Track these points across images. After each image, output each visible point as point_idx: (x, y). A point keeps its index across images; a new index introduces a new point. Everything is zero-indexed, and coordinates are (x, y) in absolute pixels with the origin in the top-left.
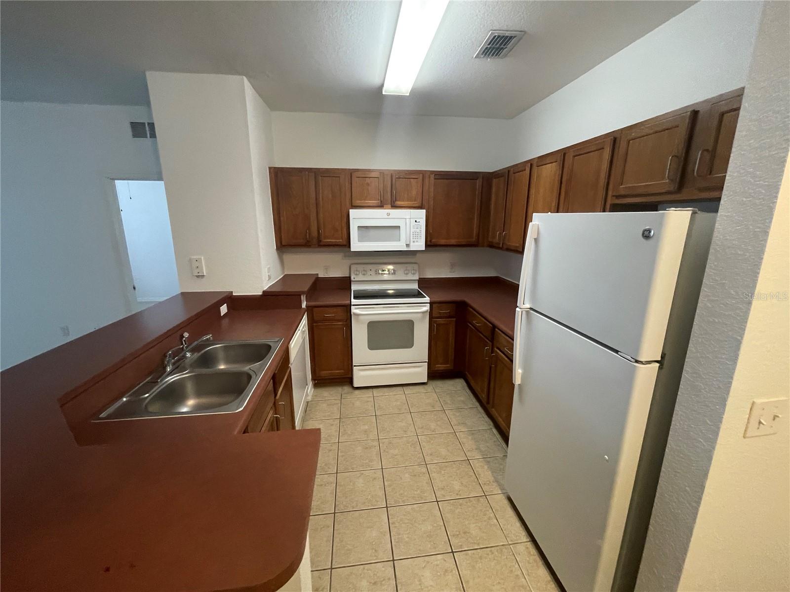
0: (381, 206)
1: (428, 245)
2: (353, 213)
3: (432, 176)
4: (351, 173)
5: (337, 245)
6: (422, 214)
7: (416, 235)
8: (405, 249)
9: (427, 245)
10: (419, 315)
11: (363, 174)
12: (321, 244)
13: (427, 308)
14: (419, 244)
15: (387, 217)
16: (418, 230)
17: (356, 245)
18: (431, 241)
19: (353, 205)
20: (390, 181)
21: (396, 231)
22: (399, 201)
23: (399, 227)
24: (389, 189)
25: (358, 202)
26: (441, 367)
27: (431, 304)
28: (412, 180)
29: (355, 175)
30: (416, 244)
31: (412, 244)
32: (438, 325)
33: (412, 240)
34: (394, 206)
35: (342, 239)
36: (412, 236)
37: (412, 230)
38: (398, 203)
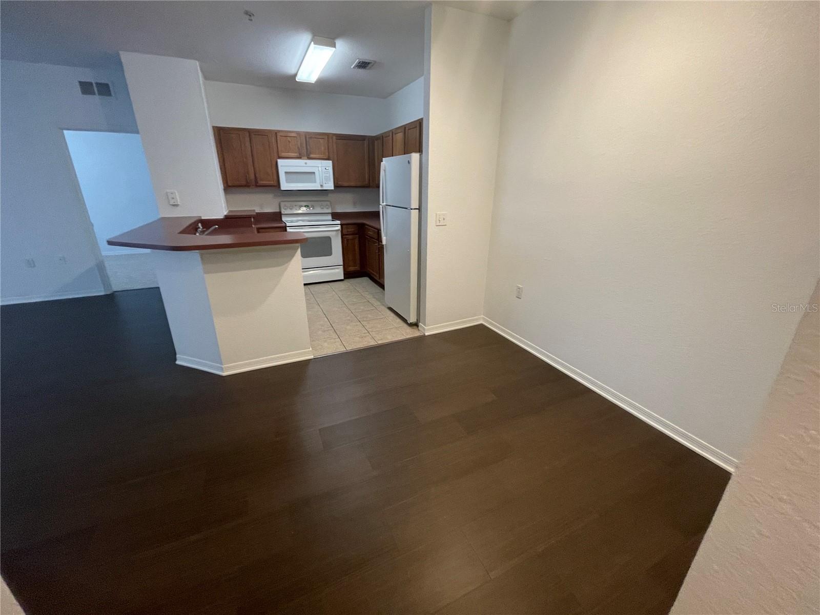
0: (299, 158)
1: (337, 186)
2: (280, 162)
3: (334, 138)
4: (276, 133)
5: (271, 186)
6: (329, 164)
7: (327, 179)
8: (320, 188)
9: (335, 186)
10: (335, 233)
11: (286, 134)
12: (258, 185)
13: (339, 227)
14: (330, 186)
15: (305, 165)
16: (328, 175)
17: (285, 186)
18: (337, 183)
19: (280, 156)
20: (304, 139)
21: (313, 176)
22: (313, 154)
23: (314, 173)
24: (304, 145)
25: (283, 154)
26: (352, 269)
27: (342, 225)
28: (320, 140)
29: (279, 134)
30: (327, 185)
31: (324, 185)
32: (348, 240)
33: (324, 182)
34: (309, 158)
35: (273, 181)
36: (324, 179)
37: (324, 175)
38: (312, 156)
